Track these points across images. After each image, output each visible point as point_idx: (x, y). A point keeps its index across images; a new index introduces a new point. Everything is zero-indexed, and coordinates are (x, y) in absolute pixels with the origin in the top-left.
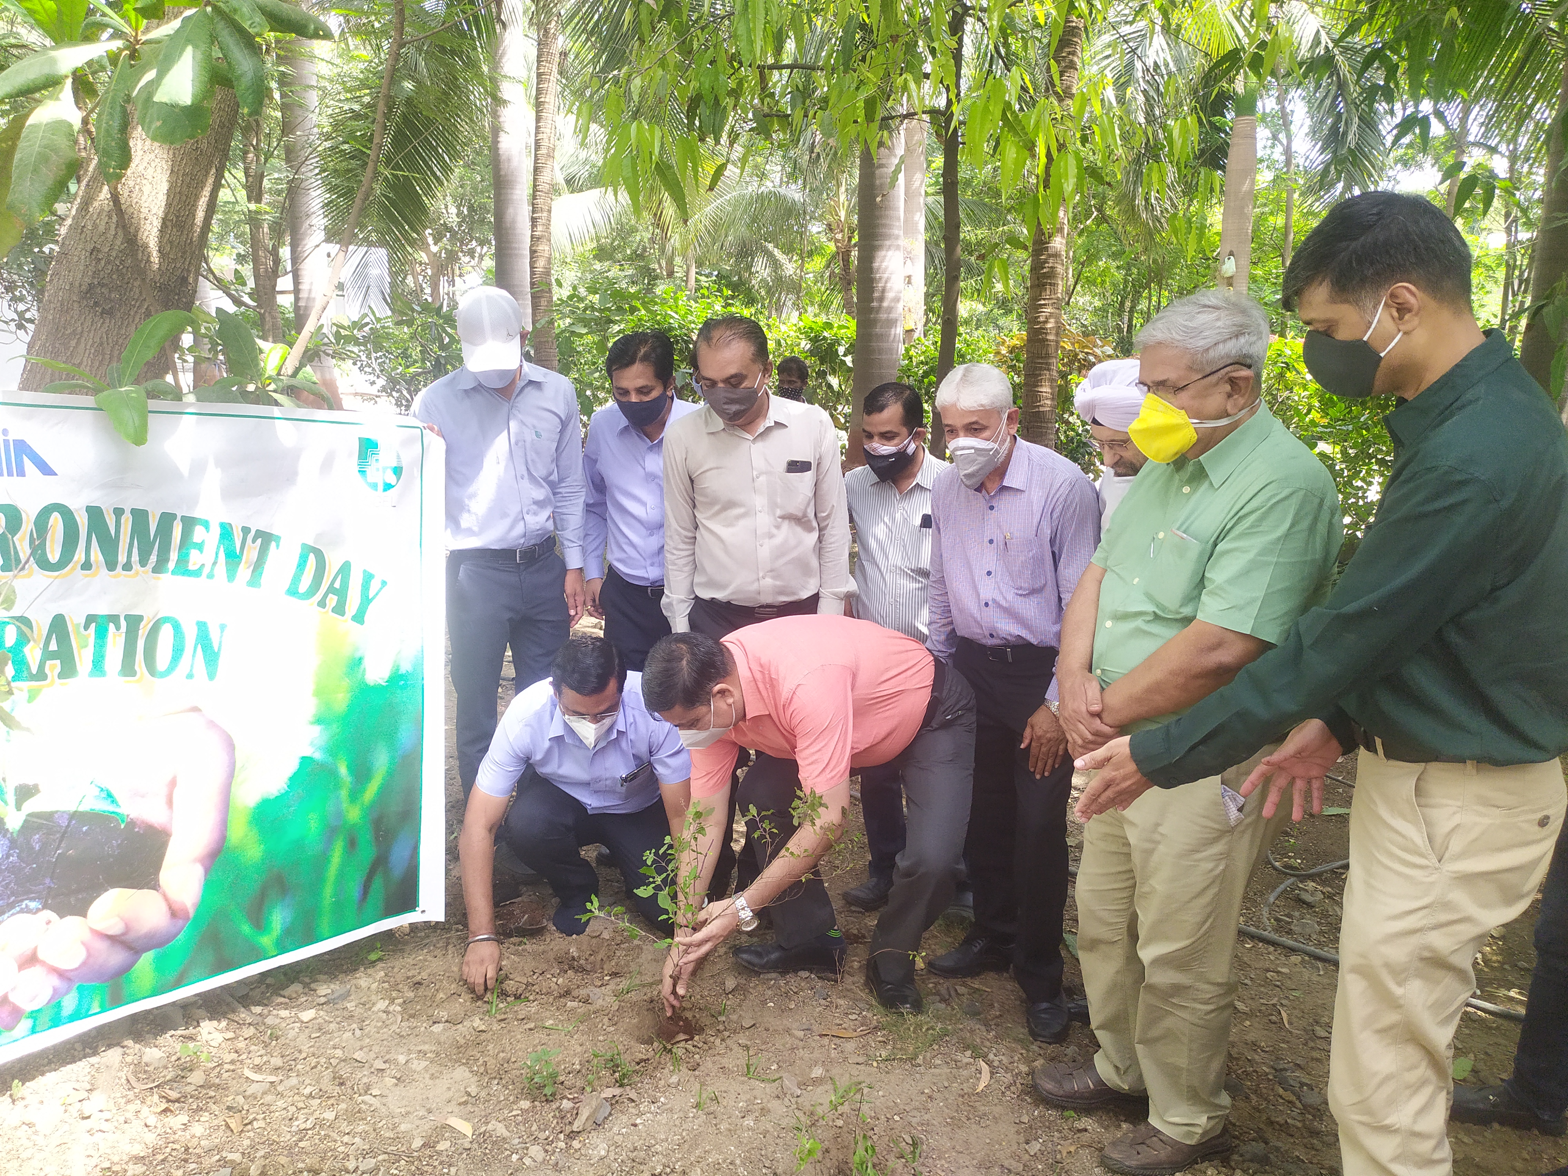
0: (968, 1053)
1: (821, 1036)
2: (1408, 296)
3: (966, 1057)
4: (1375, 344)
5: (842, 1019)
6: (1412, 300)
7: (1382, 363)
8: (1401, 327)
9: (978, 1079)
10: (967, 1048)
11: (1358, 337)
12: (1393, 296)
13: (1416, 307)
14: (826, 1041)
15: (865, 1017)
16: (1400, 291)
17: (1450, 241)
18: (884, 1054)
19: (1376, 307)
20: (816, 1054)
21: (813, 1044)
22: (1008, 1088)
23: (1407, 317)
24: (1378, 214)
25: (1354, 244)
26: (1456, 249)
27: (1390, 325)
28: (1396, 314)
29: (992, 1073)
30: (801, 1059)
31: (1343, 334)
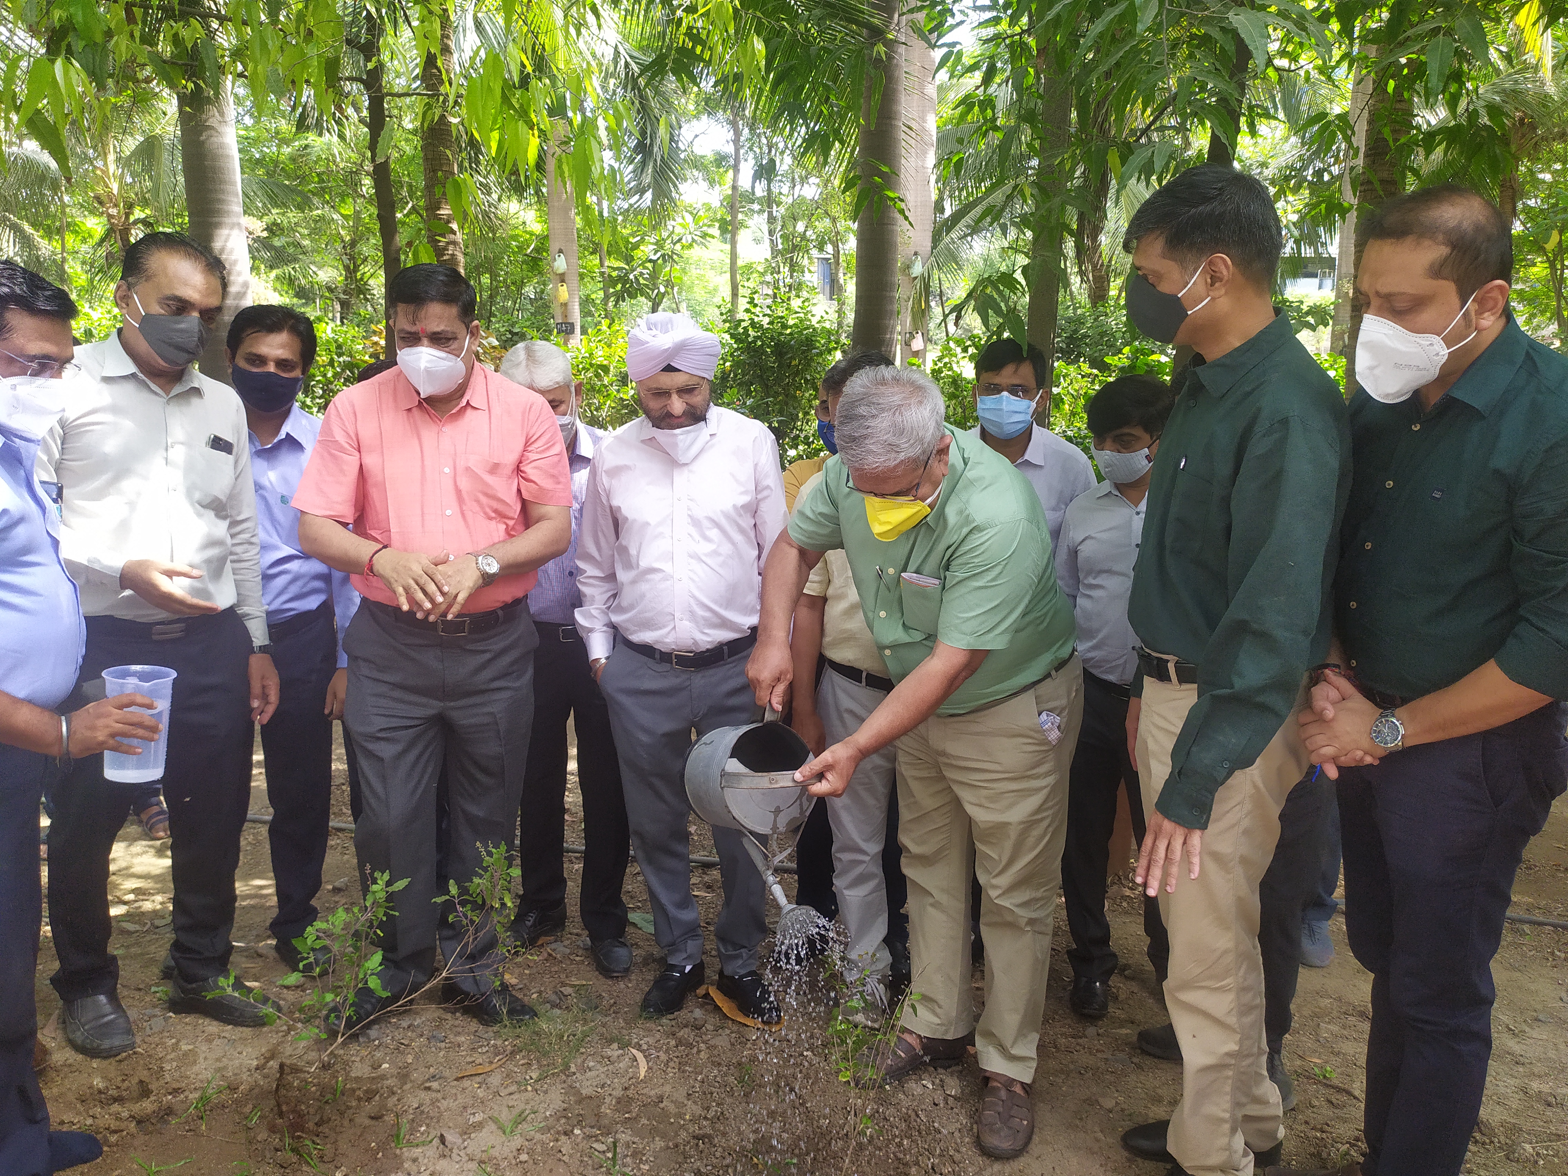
0: (615, 1046)
1: (457, 1079)
2: (1223, 268)
3: (613, 1051)
4: (1185, 303)
5: (471, 1056)
6: (1225, 272)
7: (1187, 319)
8: (1211, 293)
9: (637, 1067)
10: (610, 1041)
11: (1174, 292)
12: (1211, 263)
13: (1226, 278)
14: (466, 1083)
15: (495, 1046)
16: (1218, 260)
17: (1269, 229)
18: (535, 1075)
19: (1195, 271)
20: (461, 1100)
21: (454, 1091)
22: (667, 1065)
23: (1217, 285)
24: (1220, 189)
25: (1193, 210)
26: (1272, 237)
27: (1201, 289)
28: (1209, 280)
29: (645, 1057)
30: (448, 1109)
31: (1165, 288)
